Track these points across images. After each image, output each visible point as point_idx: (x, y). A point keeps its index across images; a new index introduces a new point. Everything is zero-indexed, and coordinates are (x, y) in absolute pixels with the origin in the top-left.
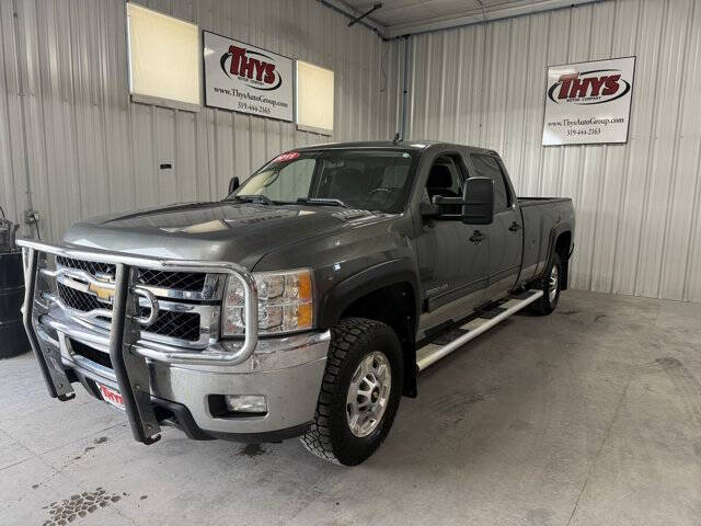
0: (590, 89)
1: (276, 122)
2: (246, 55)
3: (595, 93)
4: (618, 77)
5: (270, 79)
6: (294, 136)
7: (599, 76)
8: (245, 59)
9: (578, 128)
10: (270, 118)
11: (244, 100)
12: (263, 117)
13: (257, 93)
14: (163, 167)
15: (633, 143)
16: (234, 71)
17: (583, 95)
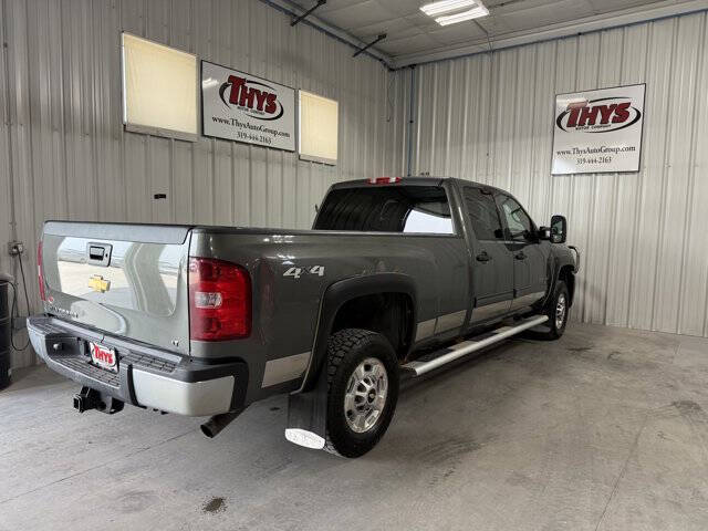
0: (599, 117)
1: (276, 152)
2: (247, 84)
3: (604, 121)
4: (628, 105)
5: (271, 109)
6: (296, 166)
7: (608, 103)
8: (245, 89)
9: (588, 156)
10: (271, 148)
11: (243, 130)
12: (265, 147)
13: (258, 123)
14: (157, 197)
15: (645, 172)
16: (233, 101)
17: (592, 122)
